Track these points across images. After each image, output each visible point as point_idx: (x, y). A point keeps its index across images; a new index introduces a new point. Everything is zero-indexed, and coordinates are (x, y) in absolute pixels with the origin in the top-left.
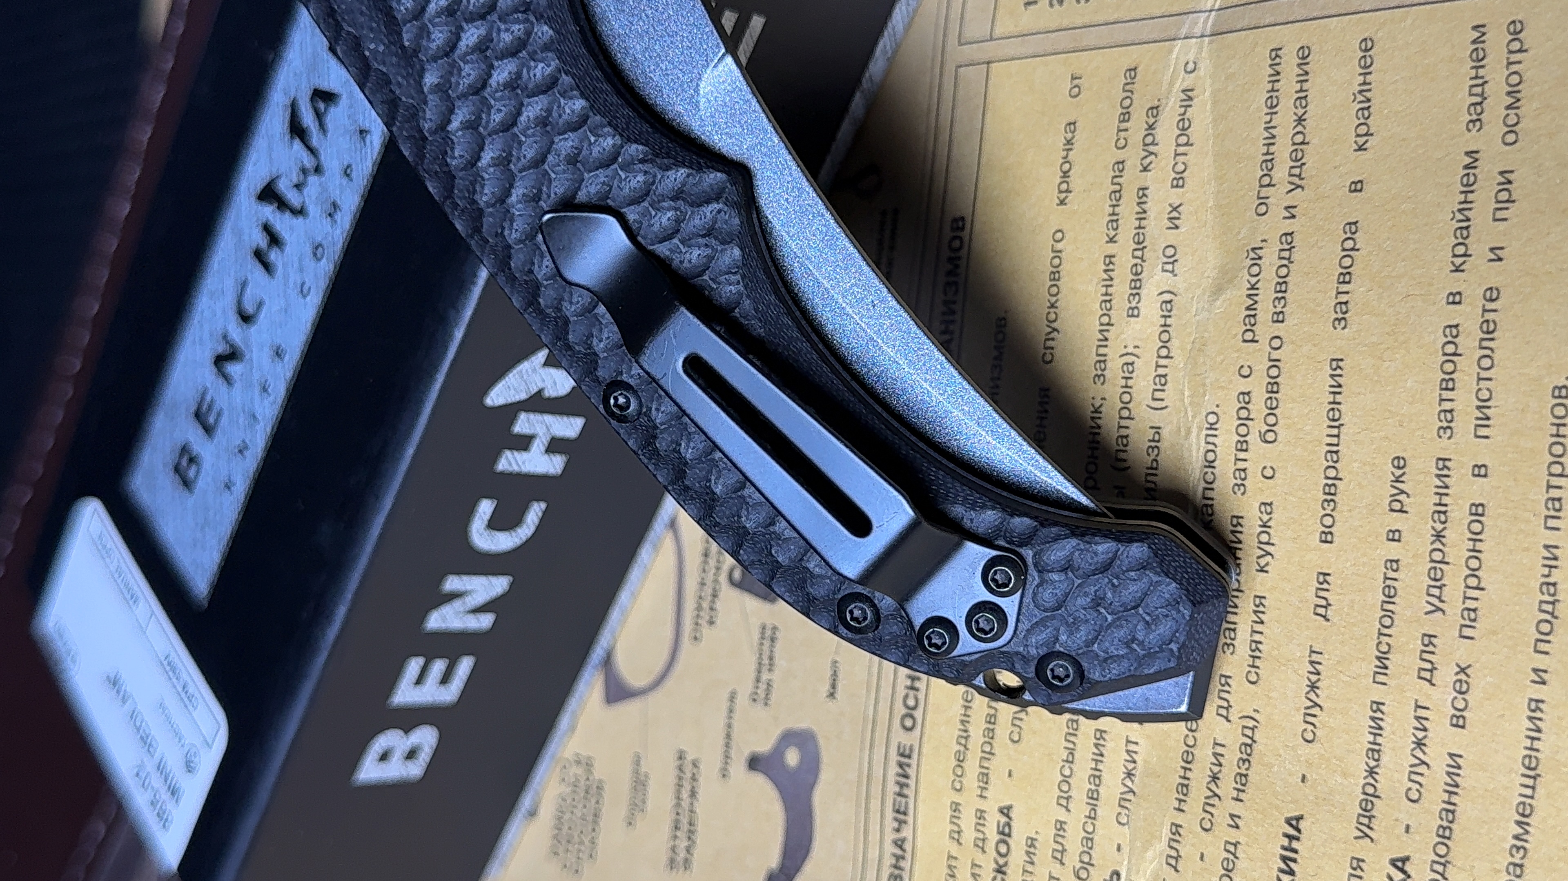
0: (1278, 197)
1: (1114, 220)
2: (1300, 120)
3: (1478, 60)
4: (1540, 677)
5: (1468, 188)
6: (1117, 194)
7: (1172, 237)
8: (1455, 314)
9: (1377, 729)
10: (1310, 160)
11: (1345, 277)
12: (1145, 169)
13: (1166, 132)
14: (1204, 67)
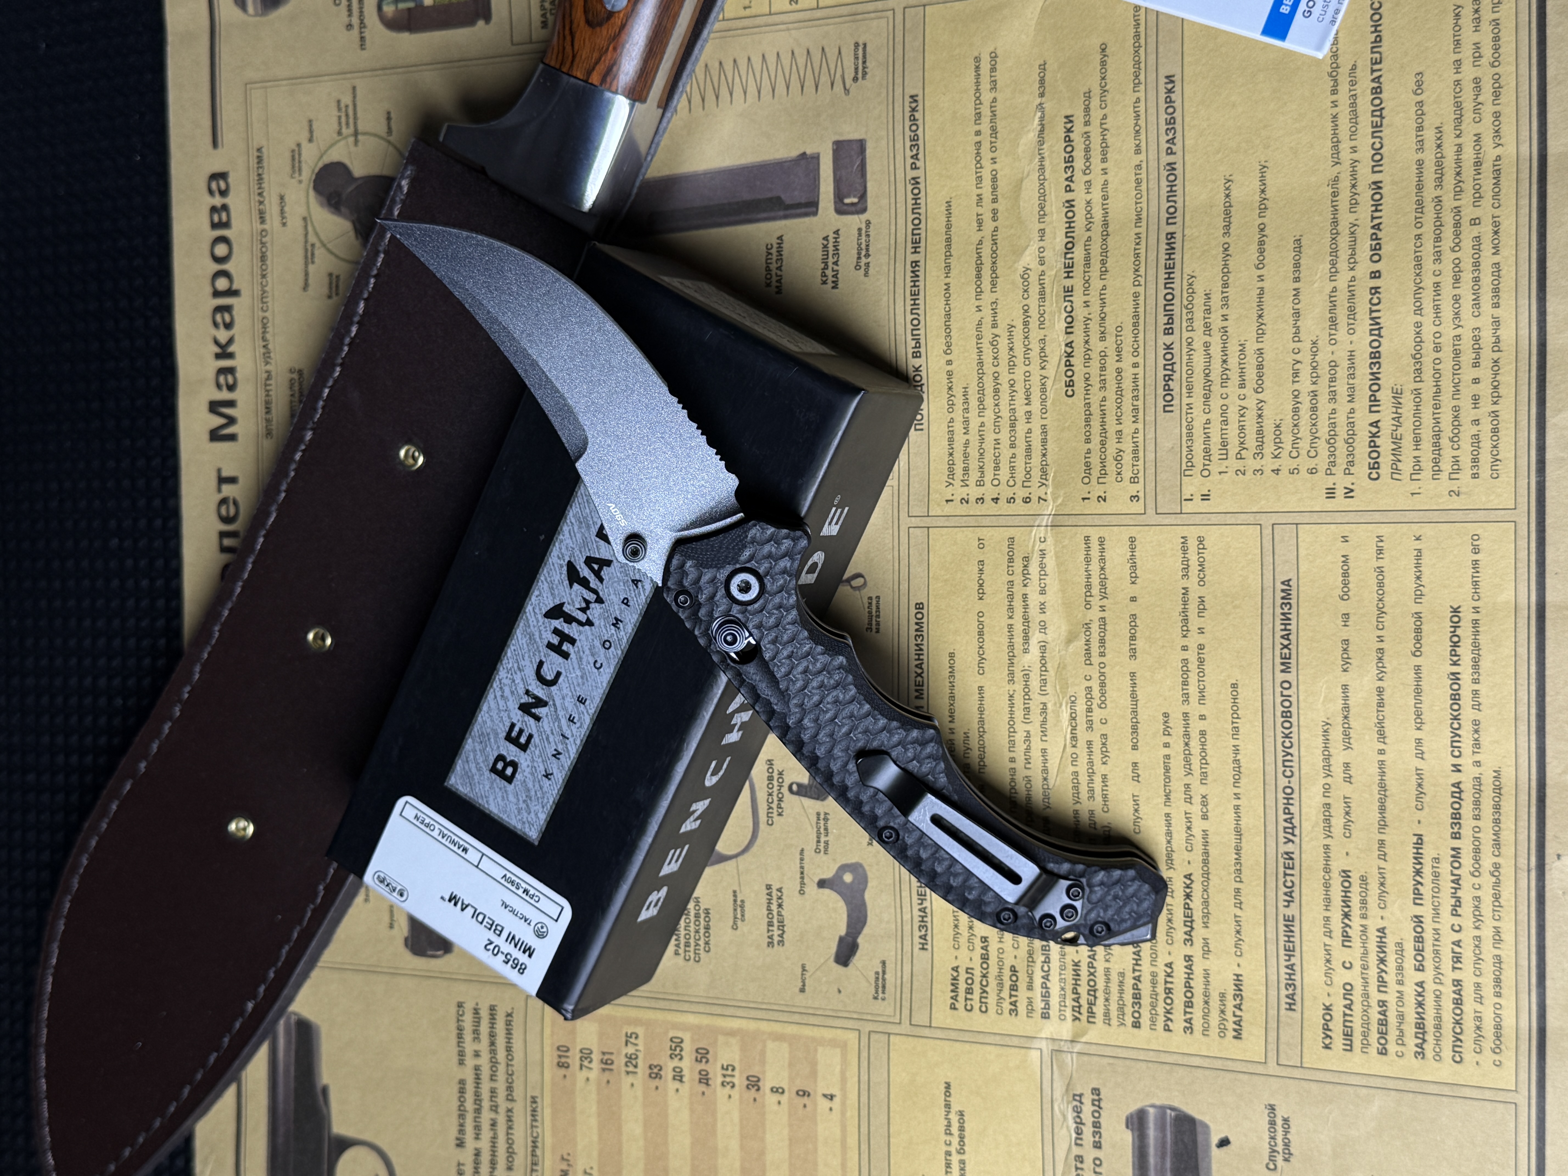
0: (1096, 601)
1: (1011, 608)
2: (1102, 569)
3: (1185, 550)
4: (1237, 796)
5: (1185, 603)
6: (1011, 597)
7: (1043, 617)
8: (1186, 654)
9: (1169, 825)
10: (1110, 585)
11: (1133, 638)
12: (1025, 586)
13: (1034, 569)
14: (1050, 540)
